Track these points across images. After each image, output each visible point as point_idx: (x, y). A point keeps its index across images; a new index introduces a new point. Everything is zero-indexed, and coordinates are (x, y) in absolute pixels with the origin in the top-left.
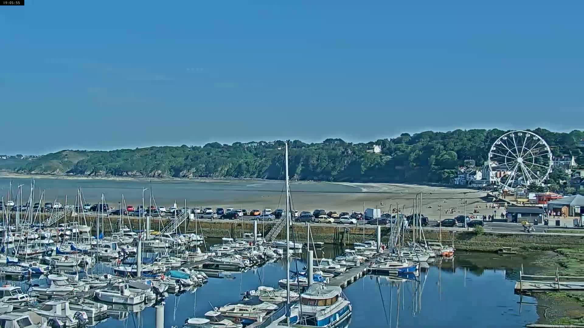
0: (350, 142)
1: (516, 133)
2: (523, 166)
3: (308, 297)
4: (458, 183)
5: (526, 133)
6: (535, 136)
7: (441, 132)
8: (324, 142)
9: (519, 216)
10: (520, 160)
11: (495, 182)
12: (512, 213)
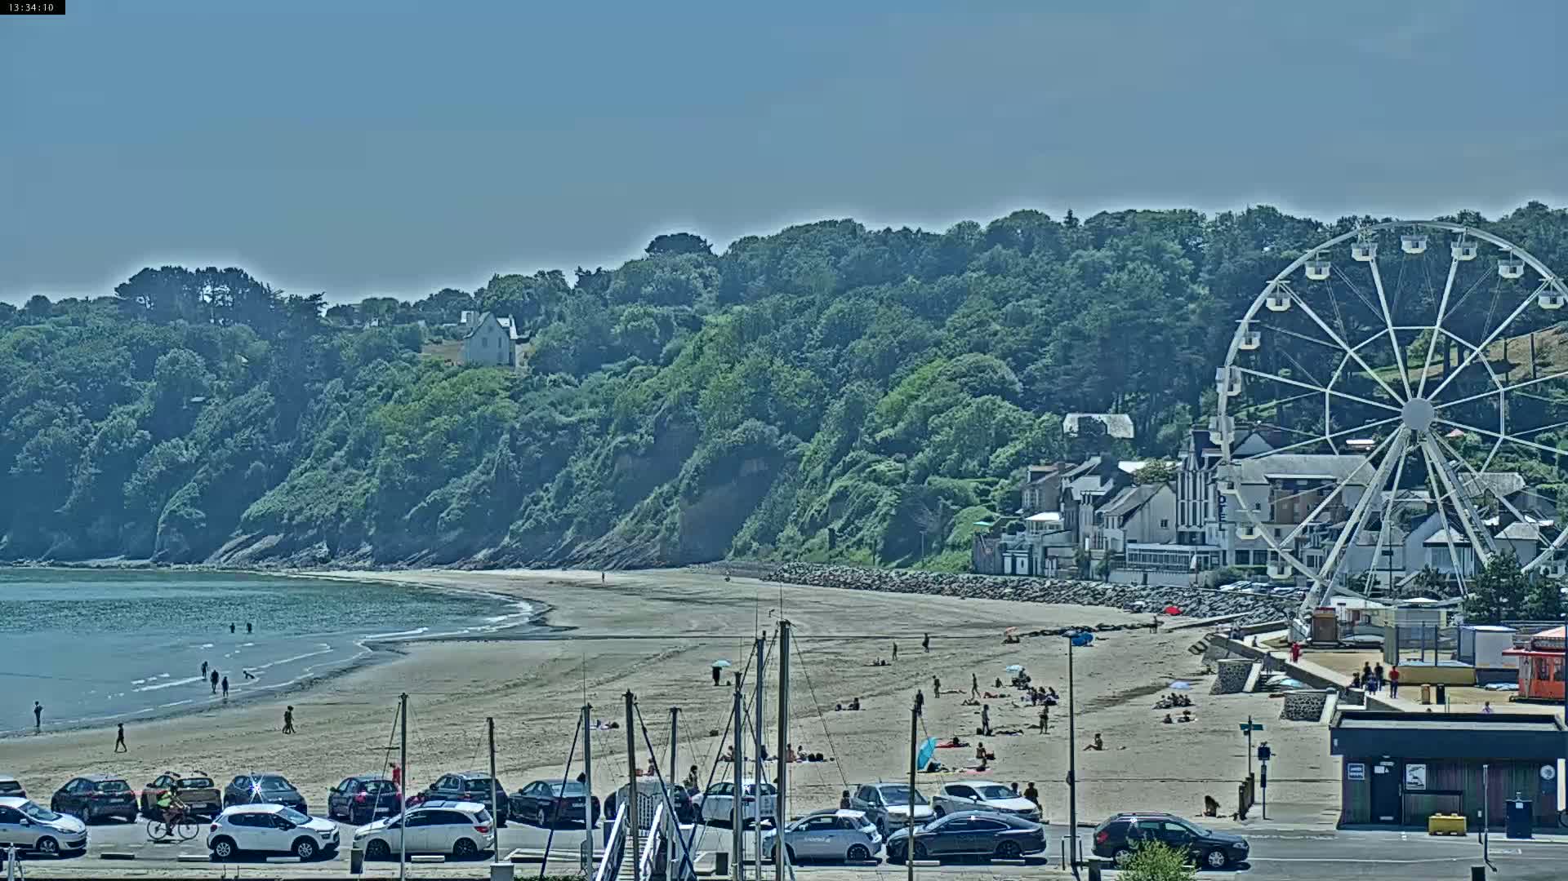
1: (1389, 236)
2: (1434, 456)
4: (1022, 568)
5: (1453, 236)
6: (1505, 255)
7: (914, 229)
8: (121, 289)
9: (1417, 775)
10: (1419, 411)
11: (1261, 555)
12: (1371, 764)
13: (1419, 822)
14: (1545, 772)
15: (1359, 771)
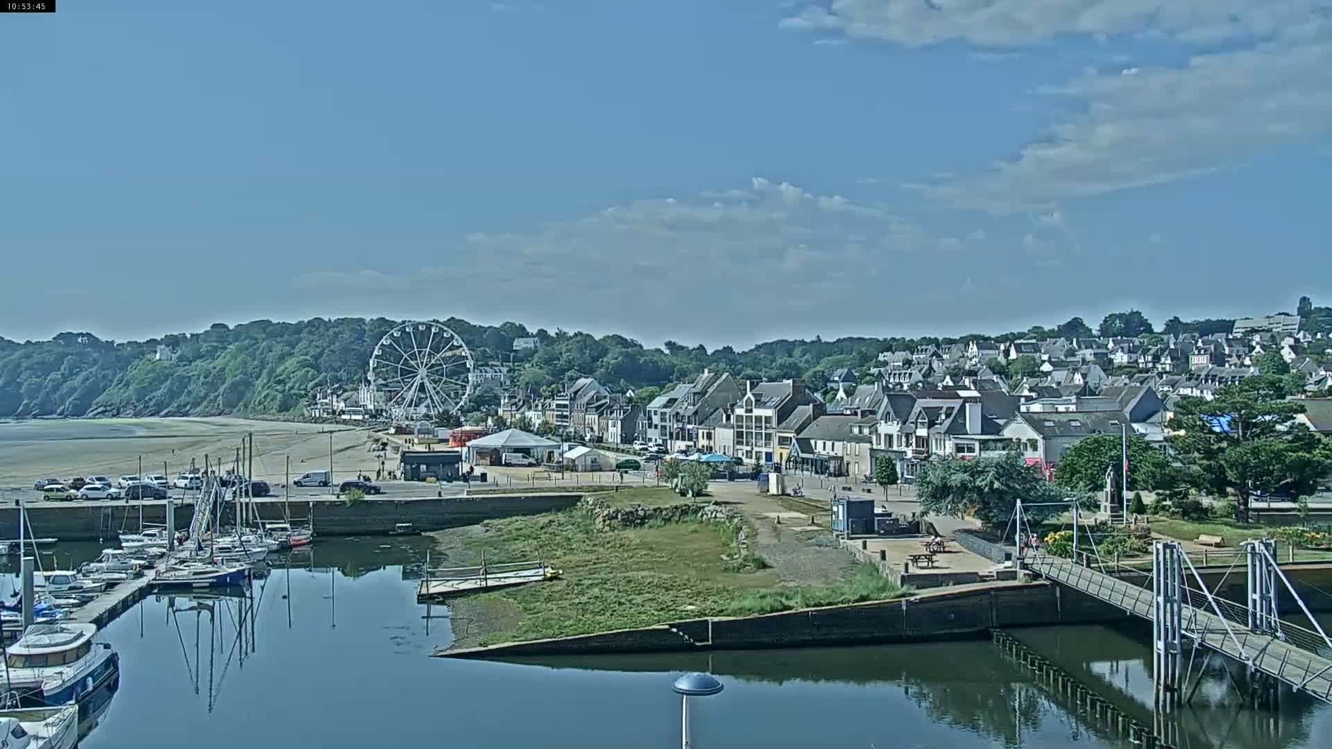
0: (110, 340)
1: (416, 326)
2: (427, 384)
3: (25, 651)
4: (317, 415)
5: (432, 326)
6: (446, 331)
7: (286, 322)
9: (423, 467)
10: (423, 372)
11: (382, 410)
12: (411, 465)
13: (424, 480)
14: (456, 466)
15: (408, 467)
